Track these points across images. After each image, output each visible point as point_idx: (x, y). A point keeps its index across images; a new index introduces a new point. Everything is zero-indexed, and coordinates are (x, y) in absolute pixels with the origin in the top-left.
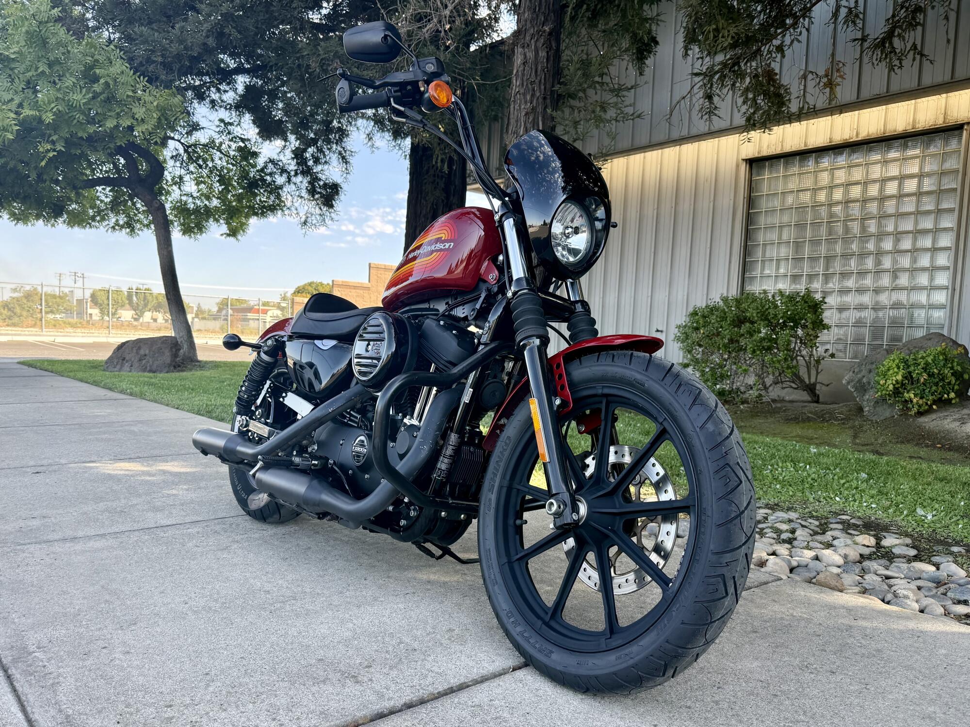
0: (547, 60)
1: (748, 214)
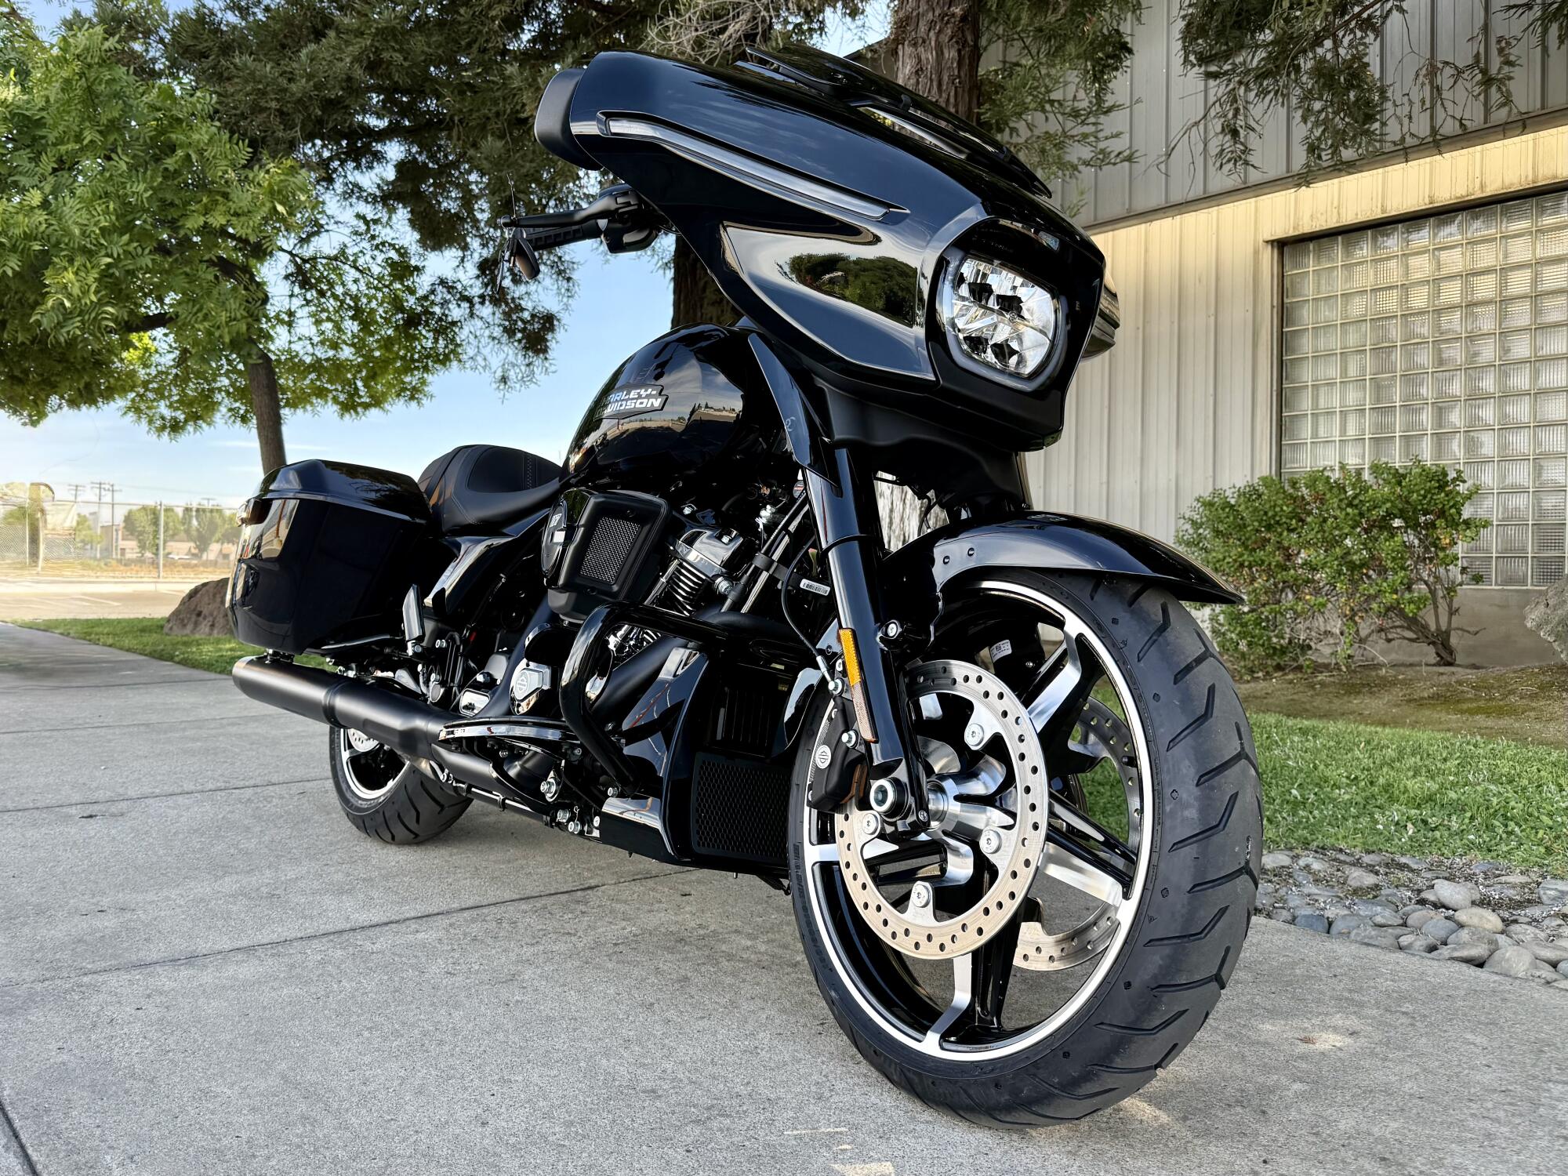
1: (1281, 334)
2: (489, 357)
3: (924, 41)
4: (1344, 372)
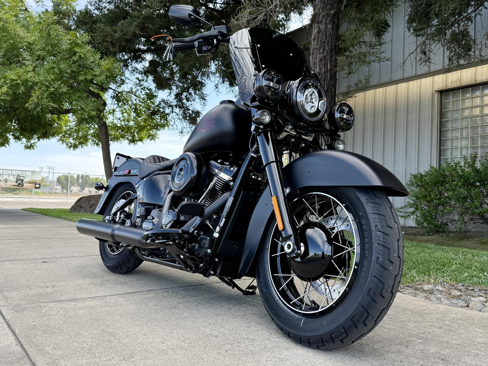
0: (332, 29)
1: (441, 122)
2: (178, 125)
3: (321, 22)
4: (462, 134)
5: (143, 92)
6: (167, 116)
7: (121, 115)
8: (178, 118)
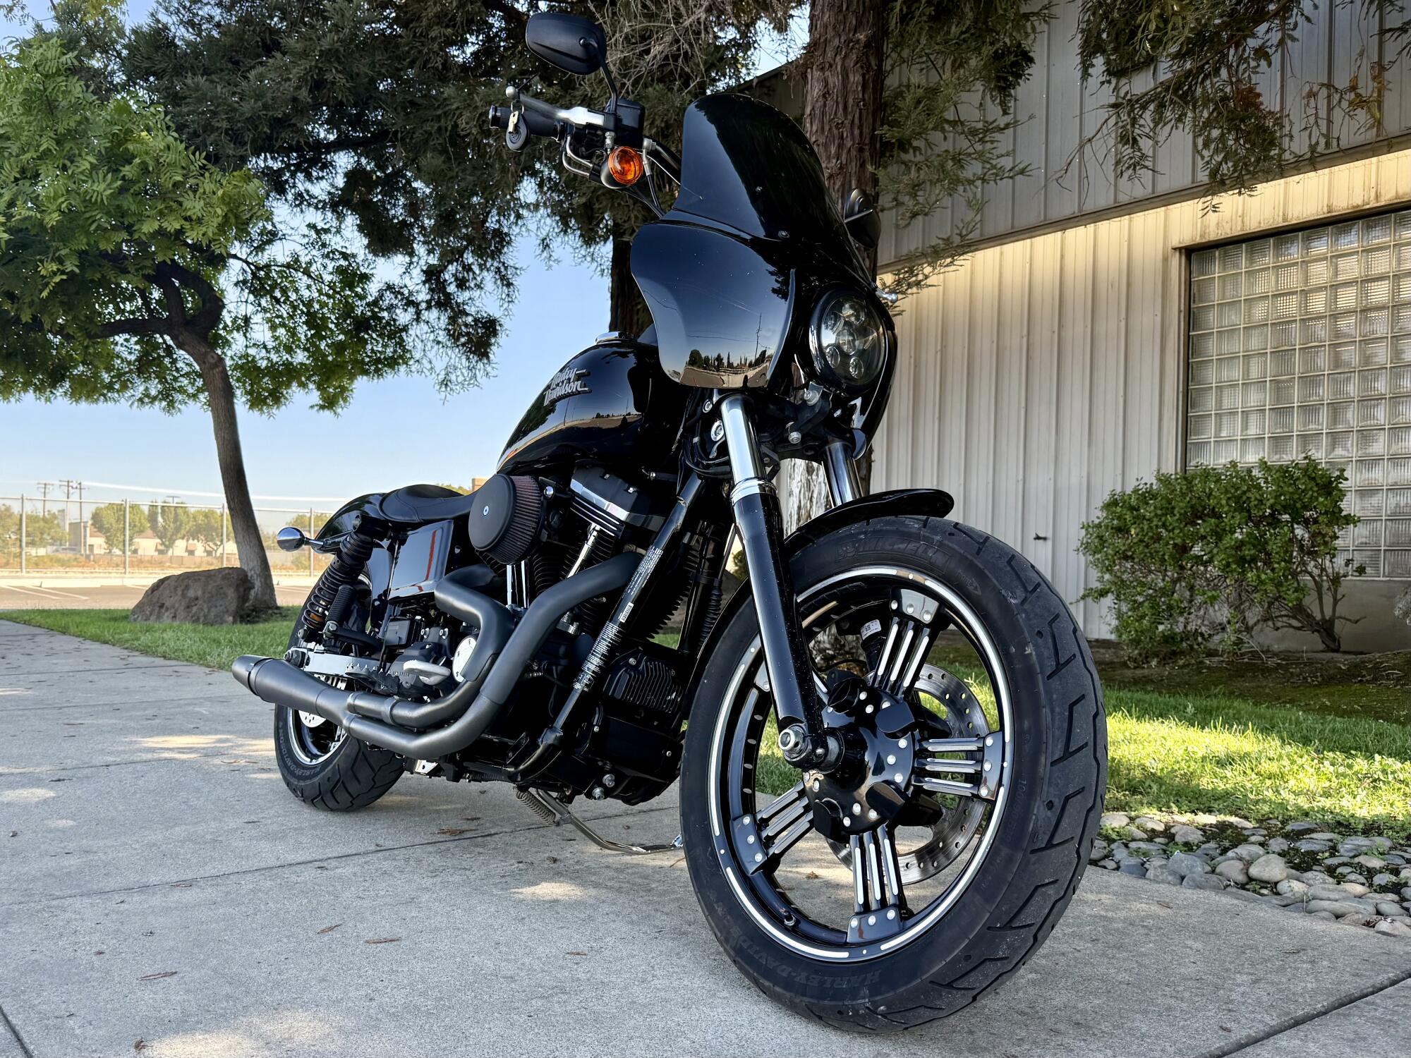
0: (864, 87)
1: (1188, 338)
2: (434, 361)
3: (831, 66)
4: (1247, 372)
5: (331, 266)
6: (404, 334)
7: (269, 334)
8: (434, 341)
